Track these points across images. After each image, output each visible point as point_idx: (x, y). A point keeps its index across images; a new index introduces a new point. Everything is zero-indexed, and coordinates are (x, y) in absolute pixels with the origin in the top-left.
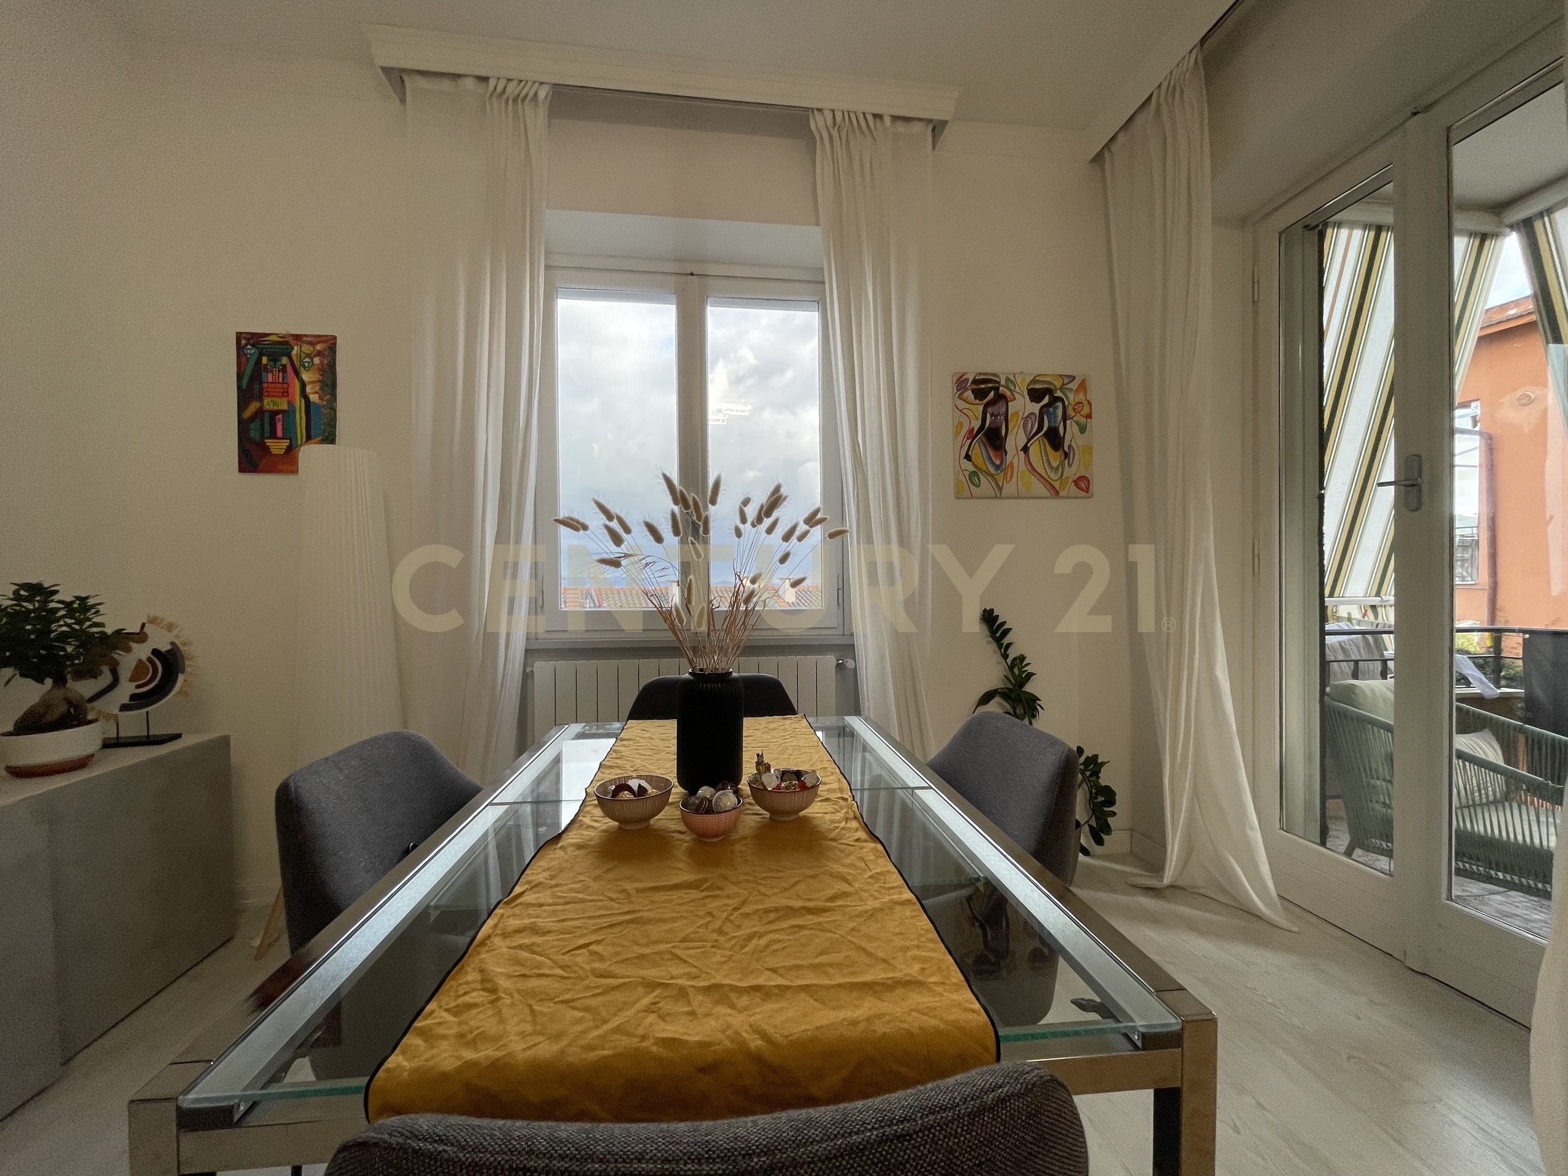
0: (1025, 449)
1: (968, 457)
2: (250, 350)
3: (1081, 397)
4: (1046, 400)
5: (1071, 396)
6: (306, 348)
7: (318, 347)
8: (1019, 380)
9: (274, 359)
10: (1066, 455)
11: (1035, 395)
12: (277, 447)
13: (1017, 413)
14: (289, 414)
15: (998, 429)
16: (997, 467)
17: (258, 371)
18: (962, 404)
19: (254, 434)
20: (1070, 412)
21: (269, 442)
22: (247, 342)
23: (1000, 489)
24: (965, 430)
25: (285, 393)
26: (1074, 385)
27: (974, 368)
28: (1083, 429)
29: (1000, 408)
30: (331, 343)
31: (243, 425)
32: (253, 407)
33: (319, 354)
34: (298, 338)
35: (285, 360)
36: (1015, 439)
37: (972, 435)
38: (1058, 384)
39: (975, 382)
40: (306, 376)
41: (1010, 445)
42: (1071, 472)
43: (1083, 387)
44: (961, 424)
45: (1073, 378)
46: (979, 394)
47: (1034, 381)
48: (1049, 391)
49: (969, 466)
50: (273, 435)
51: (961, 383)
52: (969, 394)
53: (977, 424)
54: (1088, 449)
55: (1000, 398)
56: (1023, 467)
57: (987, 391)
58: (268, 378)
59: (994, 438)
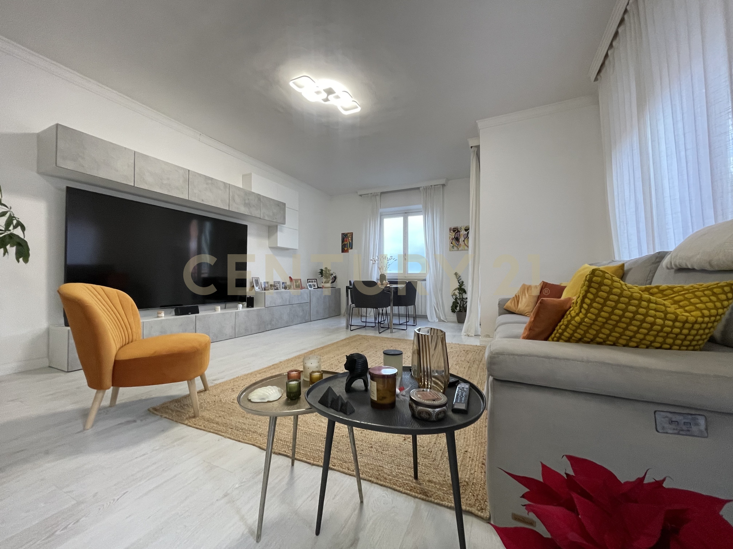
0: (464, 241)
1: (452, 243)
2: (343, 236)
6: (350, 235)
8: (462, 227)
9: (346, 237)
11: (465, 229)
12: (346, 249)
13: (462, 234)
14: (347, 244)
15: (458, 238)
16: (458, 245)
17: (344, 238)
18: (451, 233)
19: (343, 247)
22: (343, 234)
23: (458, 249)
25: (347, 241)
27: (453, 226)
29: (459, 233)
30: (352, 233)
31: (342, 246)
32: (343, 243)
34: (349, 233)
37: (452, 239)
39: (453, 229)
40: (349, 239)
41: (460, 240)
46: (454, 231)
47: (466, 227)
49: (452, 245)
50: (345, 247)
51: (450, 229)
52: (452, 231)
53: (453, 237)
55: (458, 231)
56: (463, 244)
57: (456, 230)
58: (345, 239)
59: (457, 239)
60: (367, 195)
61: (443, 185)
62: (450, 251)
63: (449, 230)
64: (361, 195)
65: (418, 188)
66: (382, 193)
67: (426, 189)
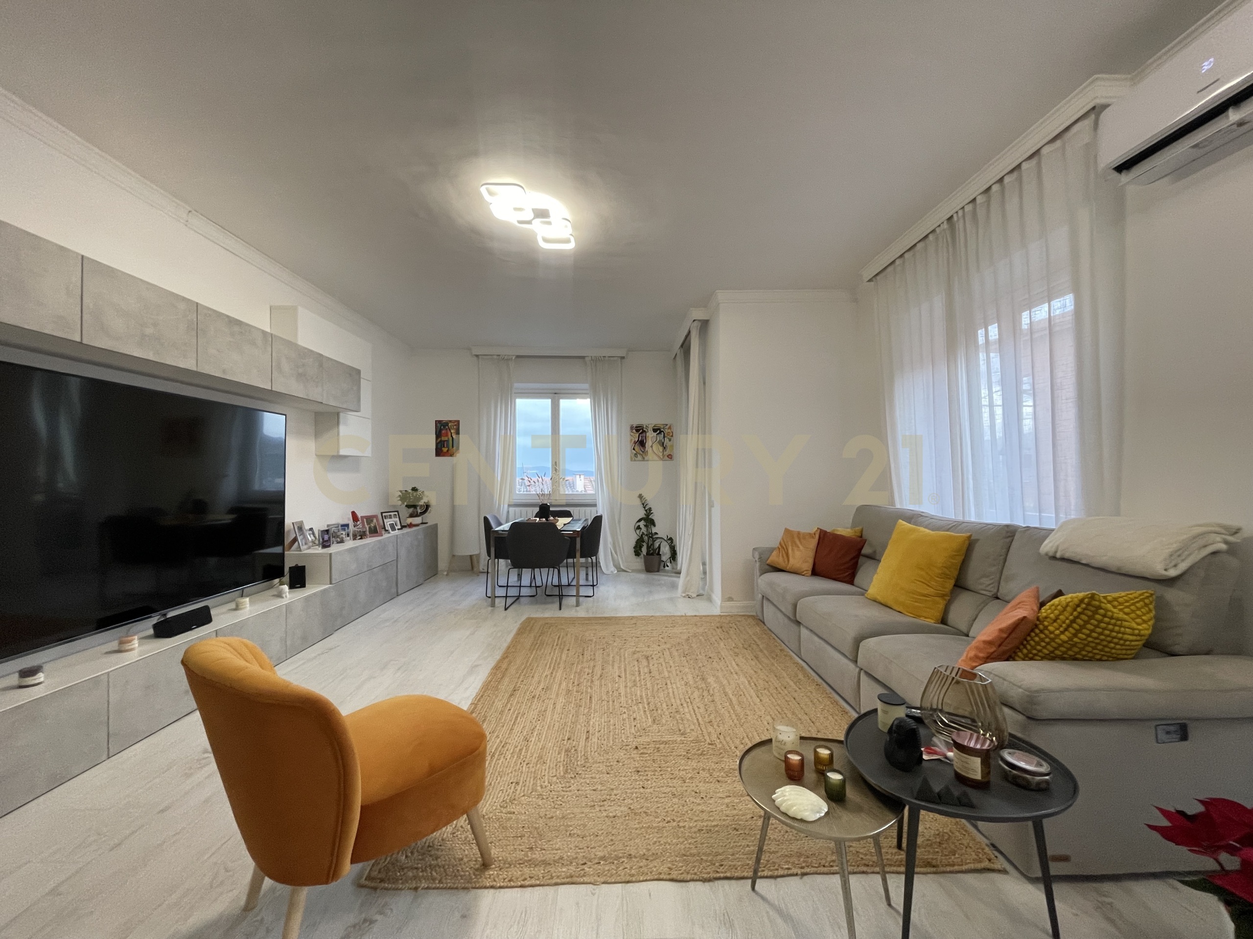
0: (652, 446)
1: (634, 449)
2: (438, 425)
3: (669, 431)
4: (658, 432)
5: (666, 430)
6: (452, 424)
7: (456, 423)
8: (650, 426)
9: (444, 427)
10: (665, 448)
11: (655, 430)
12: (445, 450)
13: (649, 436)
14: (448, 441)
15: (643, 441)
16: (643, 452)
17: (441, 430)
18: (632, 434)
19: (439, 447)
20: (666, 435)
21: (443, 449)
22: (438, 422)
23: (644, 458)
24: (633, 441)
25: (447, 435)
26: (667, 427)
27: (635, 424)
28: (670, 440)
29: (644, 434)
30: (458, 422)
31: (437, 444)
32: (439, 440)
33: (455, 425)
34: (450, 421)
35: (447, 427)
36: (649, 444)
37: (635, 443)
38: (662, 427)
39: (636, 427)
40: (452, 431)
41: (647, 445)
42: (666, 453)
43: (670, 428)
44: (631, 440)
45: (667, 425)
46: (637, 431)
47: (654, 426)
48: (659, 429)
49: (635, 452)
50: (444, 447)
51: (632, 428)
52: (634, 431)
53: (636, 440)
54: (672, 446)
55: (644, 431)
57: (640, 430)
58: (443, 432)
59: (642, 443)
60: (491, 357)
61: (623, 358)
62: (631, 460)
63: (629, 429)
64: (477, 356)
65: (583, 357)
66: (518, 357)
67: (596, 360)
